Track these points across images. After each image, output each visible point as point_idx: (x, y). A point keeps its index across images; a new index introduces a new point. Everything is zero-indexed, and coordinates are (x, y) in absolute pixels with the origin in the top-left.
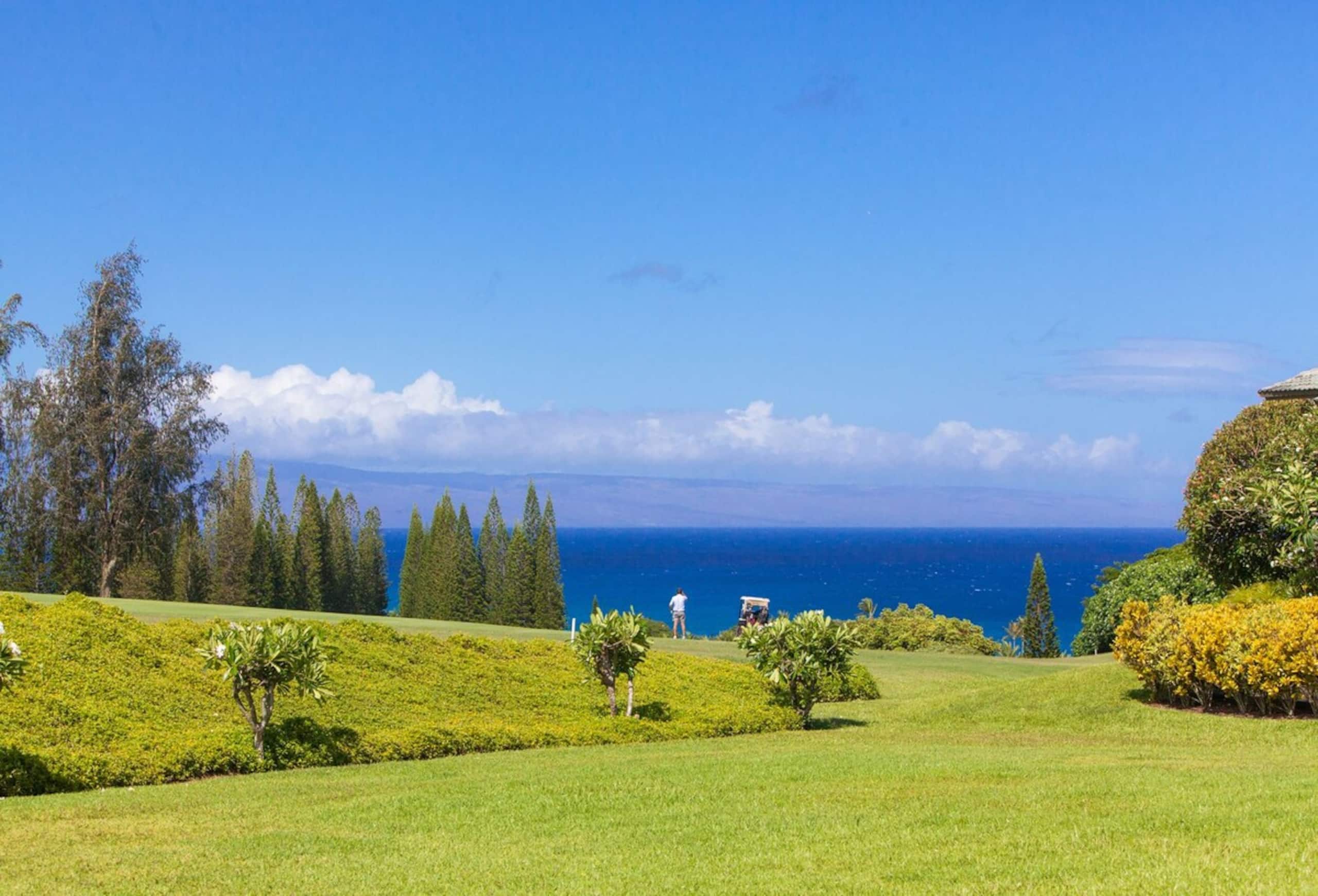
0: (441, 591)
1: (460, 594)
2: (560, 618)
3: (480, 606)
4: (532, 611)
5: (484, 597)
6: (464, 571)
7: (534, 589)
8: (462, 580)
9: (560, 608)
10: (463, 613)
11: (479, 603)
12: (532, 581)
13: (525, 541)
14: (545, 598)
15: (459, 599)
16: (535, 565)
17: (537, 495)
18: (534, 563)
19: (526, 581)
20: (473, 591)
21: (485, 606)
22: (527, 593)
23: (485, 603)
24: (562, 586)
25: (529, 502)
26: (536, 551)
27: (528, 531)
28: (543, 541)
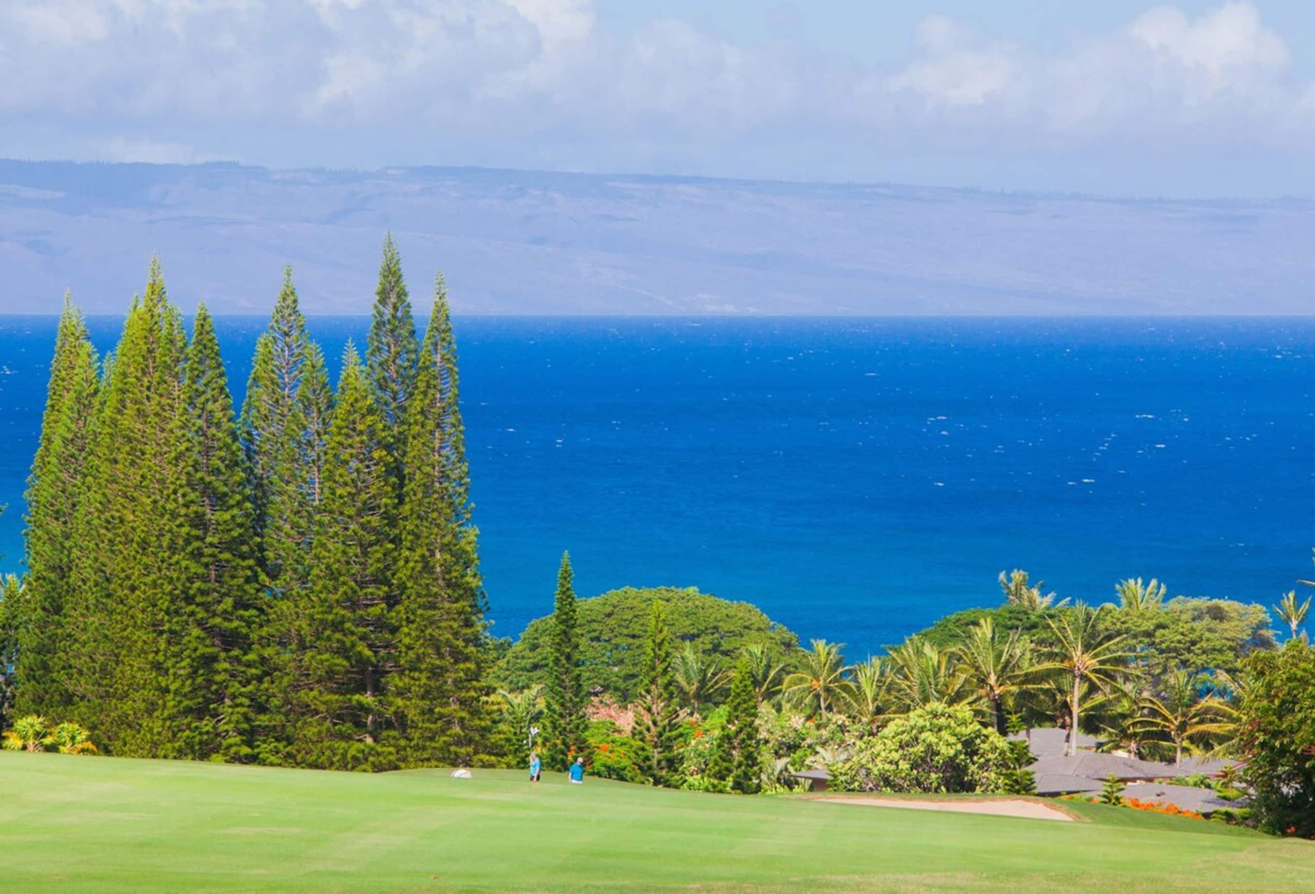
0: (144, 545)
1: (197, 555)
2: (468, 624)
3: (250, 589)
4: (392, 601)
5: (262, 562)
6: (207, 489)
7: (396, 541)
8: (199, 516)
9: (470, 592)
10: (205, 606)
11: (248, 580)
12: (392, 521)
13: (371, 411)
14: (427, 568)
15: (195, 568)
16: (401, 477)
17: (407, 283)
18: (397, 470)
19: (375, 520)
20: (231, 546)
21: (262, 588)
22: (377, 552)
23: (263, 577)
24: (472, 533)
25: (383, 301)
26: (401, 440)
27: (382, 386)
28: (422, 412)
